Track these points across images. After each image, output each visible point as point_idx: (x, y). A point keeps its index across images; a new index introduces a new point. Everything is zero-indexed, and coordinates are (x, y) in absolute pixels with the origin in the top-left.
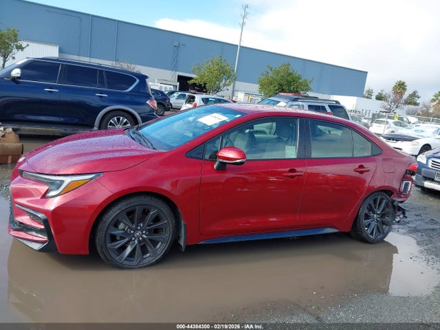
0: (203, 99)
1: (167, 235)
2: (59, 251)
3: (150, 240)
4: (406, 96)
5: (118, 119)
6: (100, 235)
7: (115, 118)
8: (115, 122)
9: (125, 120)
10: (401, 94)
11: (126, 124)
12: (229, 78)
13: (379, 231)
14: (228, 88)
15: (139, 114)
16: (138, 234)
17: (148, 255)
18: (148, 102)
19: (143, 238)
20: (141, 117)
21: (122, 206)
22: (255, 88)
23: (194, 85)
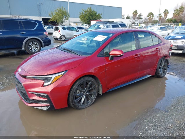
0: (62, 28)
1: (95, 91)
2: (55, 108)
3: (90, 95)
4: (138, 15)
5: (33, 43)
6: (71, 97)
7: (31, 43)
8: (31, 44)
9: (36, 43)
10: (136, 15)
11: (36, 45)
12: (66, 16)
13: (164, 73)
14: (67, 21)
15: (41, 39)
16: (85, 93)
17: (89, 101)
18: (44, 33)
19: (87, 95)
20: (43, 40)
21: (78, 83)
22: (78, 20)
23: (51, 21)
